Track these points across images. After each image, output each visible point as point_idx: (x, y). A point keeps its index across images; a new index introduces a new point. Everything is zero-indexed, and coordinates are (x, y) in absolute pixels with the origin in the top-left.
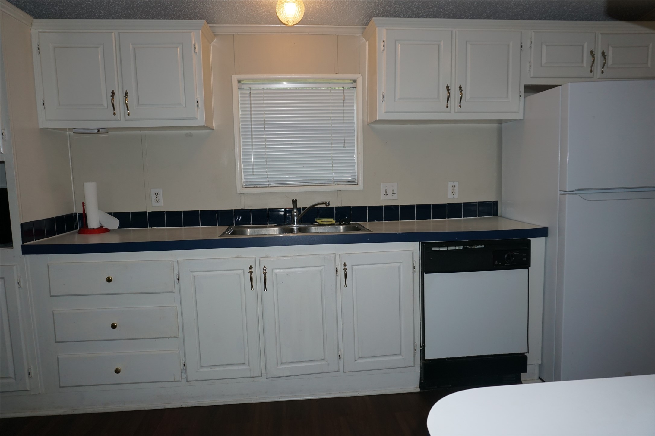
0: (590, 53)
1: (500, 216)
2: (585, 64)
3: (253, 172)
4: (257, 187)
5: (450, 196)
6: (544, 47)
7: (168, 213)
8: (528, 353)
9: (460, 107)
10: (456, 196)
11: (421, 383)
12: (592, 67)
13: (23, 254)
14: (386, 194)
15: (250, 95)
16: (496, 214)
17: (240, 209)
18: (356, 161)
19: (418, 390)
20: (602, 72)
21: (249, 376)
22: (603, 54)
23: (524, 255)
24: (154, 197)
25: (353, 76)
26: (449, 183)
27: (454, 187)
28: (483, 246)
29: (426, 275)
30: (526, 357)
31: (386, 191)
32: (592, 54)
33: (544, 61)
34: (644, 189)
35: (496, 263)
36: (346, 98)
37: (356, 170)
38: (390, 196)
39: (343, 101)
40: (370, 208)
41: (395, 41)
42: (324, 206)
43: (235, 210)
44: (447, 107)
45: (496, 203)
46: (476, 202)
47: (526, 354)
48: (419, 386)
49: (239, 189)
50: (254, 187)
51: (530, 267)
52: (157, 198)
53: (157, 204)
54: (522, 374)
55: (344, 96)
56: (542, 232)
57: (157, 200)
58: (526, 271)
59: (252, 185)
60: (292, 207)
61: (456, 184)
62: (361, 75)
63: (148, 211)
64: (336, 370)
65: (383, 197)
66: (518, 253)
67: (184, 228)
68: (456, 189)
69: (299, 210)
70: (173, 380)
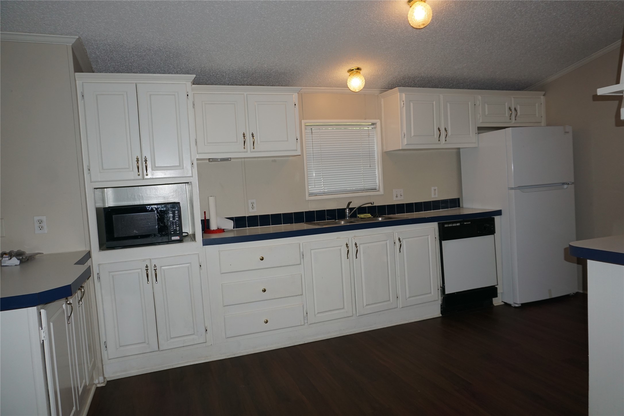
0: (509, 109)
1: (461, 208)
2: (507, 115)
3: (315, 185)
4: (317, 195)
5: (433, 196)
6: (486, 105)
7: (261, 216)
8: (498, 285)
9: (446, 141)
10: (436, 196)
11: (441, 311)
12: (510, 116)
13: (203, 245)
14: (397, 197)
15: (312, 133)
16: (459, 206)
17: (308, 211)
18: (377, 176)
19: (441, 315)
20: (516, 120)
21: (346, 316)
22: (515, 109)
23: (492, 226)
24: (250, 206)
25: (374, 121)
26: (432, 187)
27: (435, 190)
28: (470, 223)
29: (443, 242)
30: (496, 288)
31: (397, 195)
32: (510, 109)
33: (487, 113)
34: (547, 185)
35: (479, 232)
36: (370, 135)
37: (377, 182)
38: (399, 198)
39: (368, 137)
40: (388, 206)
41: (410, 101)
42: (370, 205)
43: (305, 212)
44: (439, 141)
45: (459, 199)
46: (448, 199)
47: (496, 286)
48: (440, 313)
49: (308, 198)
50: (315, 196)
51: (495, 233)
52: (253, 206)
53: (253, 210)
54: (494, 299)
55: (369, 134)
56: (499, 213)
57: (253, 207)
58: (492, 236)
59: (314, 194)
60: (346, 208)
61: (436, 188)
62: (379, 120)
63: (247, 215)
64: (396, 307)
65: (395, 198)
66: (489, 225)
67: (272, 227)
68: (436, 191)
69: (351, 209)
70: (300, 325)
